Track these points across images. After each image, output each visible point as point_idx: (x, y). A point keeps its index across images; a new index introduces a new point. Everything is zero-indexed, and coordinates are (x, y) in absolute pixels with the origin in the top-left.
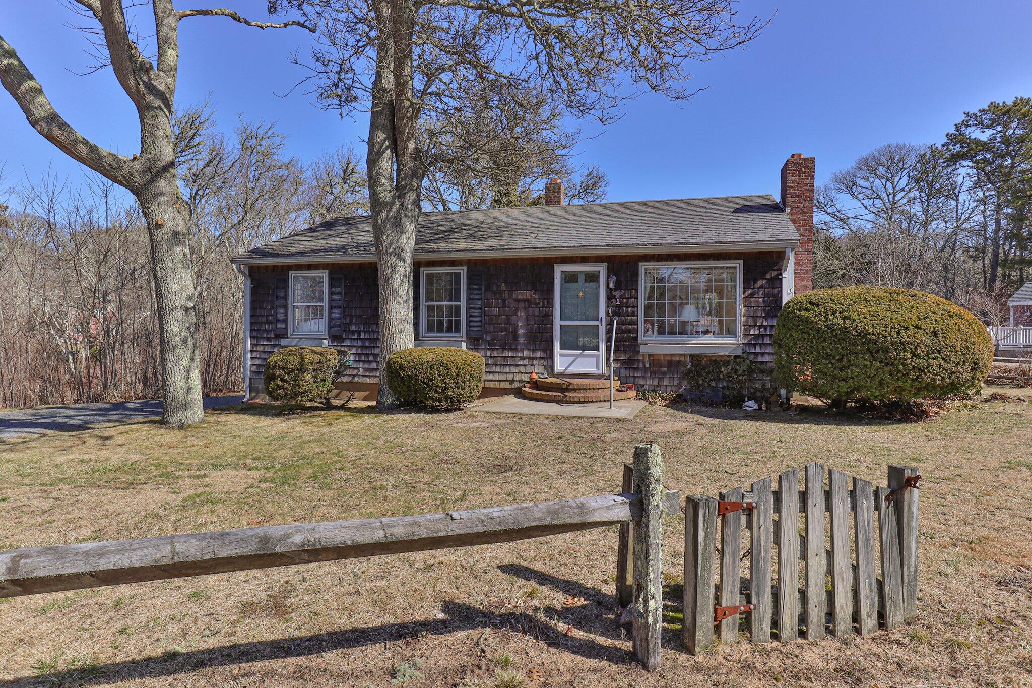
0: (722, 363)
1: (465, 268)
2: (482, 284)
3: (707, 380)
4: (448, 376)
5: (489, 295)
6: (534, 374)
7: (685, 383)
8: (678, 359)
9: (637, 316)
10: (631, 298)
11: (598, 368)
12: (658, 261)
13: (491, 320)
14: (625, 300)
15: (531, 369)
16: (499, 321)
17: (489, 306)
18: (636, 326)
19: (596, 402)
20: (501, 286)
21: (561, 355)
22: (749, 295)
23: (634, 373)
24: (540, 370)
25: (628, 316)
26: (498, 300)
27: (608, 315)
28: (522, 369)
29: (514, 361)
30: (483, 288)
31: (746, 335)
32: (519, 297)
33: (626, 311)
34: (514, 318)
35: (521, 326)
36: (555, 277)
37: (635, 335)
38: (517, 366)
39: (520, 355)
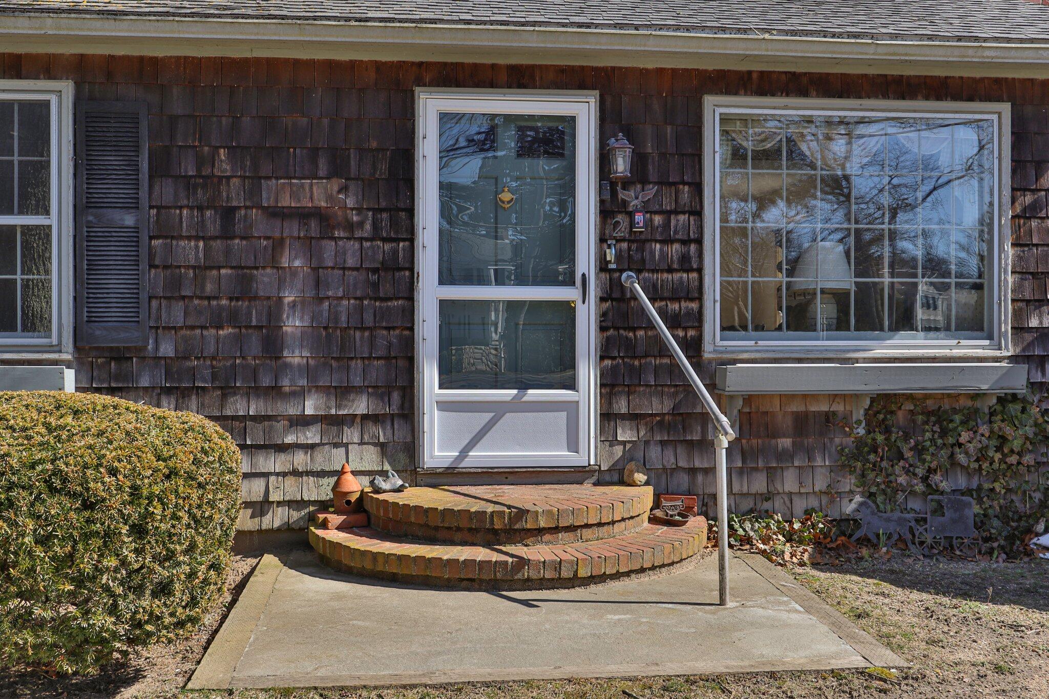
0: (957, 418)
1: (67, 87)
2: (137, 149)
3: (920, 472)
4: (86, 537)
5: (167, 191)
6: (349, 477)
7: (848, 482)
8: (824, 408)
9: (700, 270)
10: (676, 212)
11: (573, 445)
12: (761, 92)
13: (175, 283)
14: (658, 219)
15: (336, 459)
16: (209, 288)
17: (166, 232)
18: (694, 305)
19: (628, 574)
20: (212, 159)
21: (444, 406)
22: (1024, 210)
23: (690, 457)
24: (368, 458)
25: (670, 270)
26: (201, 208)
27: (603, 266)
28: (300, 460)
29: (268, 432)
30: (145, 166)
31: (1019, 330)
32: (286, 201)
33: (663, 255)
34: (265, 279)
35: (293, 305)
36: (420, 131)
37: (691, 333)
38: (282, 448)
39: (292, 410)
